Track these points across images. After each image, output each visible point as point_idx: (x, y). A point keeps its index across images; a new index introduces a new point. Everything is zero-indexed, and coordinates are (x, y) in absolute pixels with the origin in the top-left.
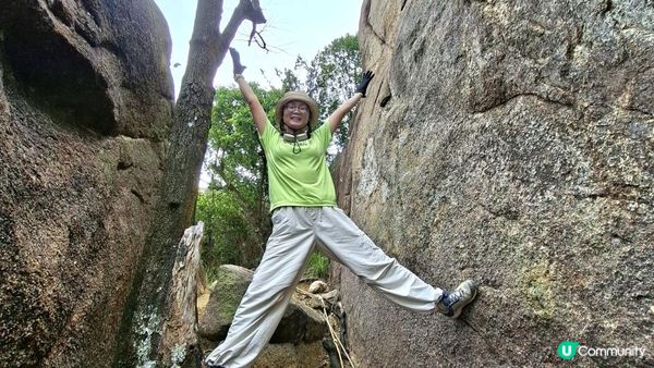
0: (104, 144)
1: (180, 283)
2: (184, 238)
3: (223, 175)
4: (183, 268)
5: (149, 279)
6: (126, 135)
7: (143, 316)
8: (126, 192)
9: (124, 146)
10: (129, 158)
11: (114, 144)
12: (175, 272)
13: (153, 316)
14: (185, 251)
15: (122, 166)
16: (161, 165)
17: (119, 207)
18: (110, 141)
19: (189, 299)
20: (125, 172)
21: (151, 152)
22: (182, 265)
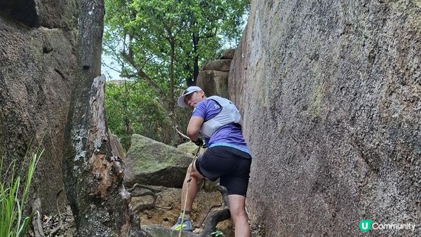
0: (32, 33)
1: (94, 108)
2: (94, 84)
3: (132, 63)
4: (95, 100)
5: (77, 111)
6: (45, 27)
7: (76, 131)
8: (51, 70)
9: (44, 34)
10: (50, 44)
11: (38, 34)
12: (91, 102)
13: (82, 130)
14: (95, 91)
15: (46, 51)
16: (74, 50)
17: (48, 80)
18: (35, 31)
19: (101, 117)
20: (48, 55)
21: (64, 40)
22: (94, 99)
